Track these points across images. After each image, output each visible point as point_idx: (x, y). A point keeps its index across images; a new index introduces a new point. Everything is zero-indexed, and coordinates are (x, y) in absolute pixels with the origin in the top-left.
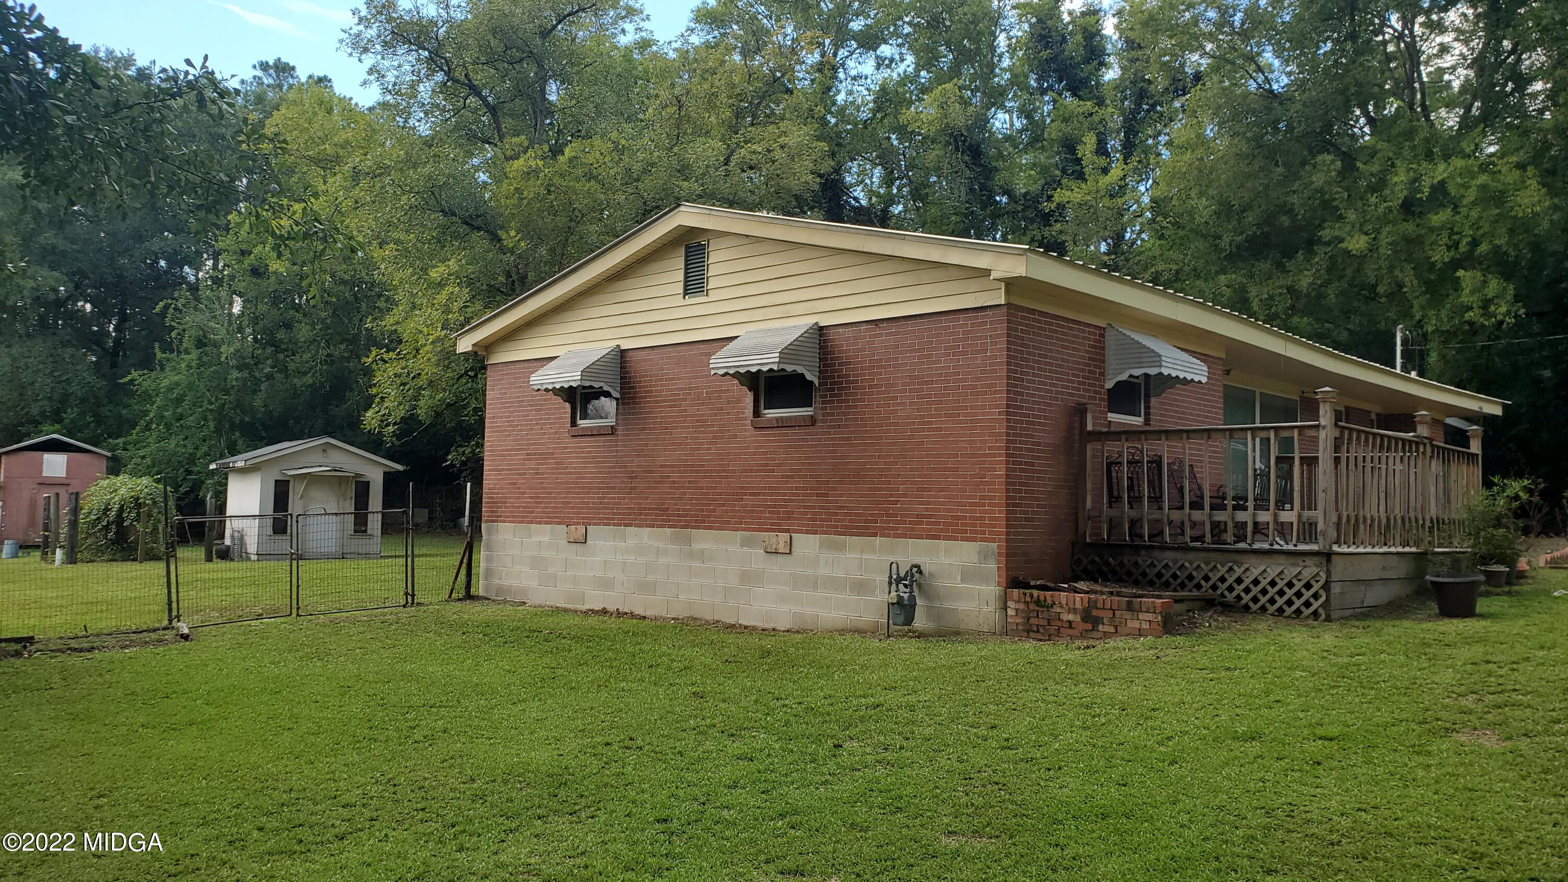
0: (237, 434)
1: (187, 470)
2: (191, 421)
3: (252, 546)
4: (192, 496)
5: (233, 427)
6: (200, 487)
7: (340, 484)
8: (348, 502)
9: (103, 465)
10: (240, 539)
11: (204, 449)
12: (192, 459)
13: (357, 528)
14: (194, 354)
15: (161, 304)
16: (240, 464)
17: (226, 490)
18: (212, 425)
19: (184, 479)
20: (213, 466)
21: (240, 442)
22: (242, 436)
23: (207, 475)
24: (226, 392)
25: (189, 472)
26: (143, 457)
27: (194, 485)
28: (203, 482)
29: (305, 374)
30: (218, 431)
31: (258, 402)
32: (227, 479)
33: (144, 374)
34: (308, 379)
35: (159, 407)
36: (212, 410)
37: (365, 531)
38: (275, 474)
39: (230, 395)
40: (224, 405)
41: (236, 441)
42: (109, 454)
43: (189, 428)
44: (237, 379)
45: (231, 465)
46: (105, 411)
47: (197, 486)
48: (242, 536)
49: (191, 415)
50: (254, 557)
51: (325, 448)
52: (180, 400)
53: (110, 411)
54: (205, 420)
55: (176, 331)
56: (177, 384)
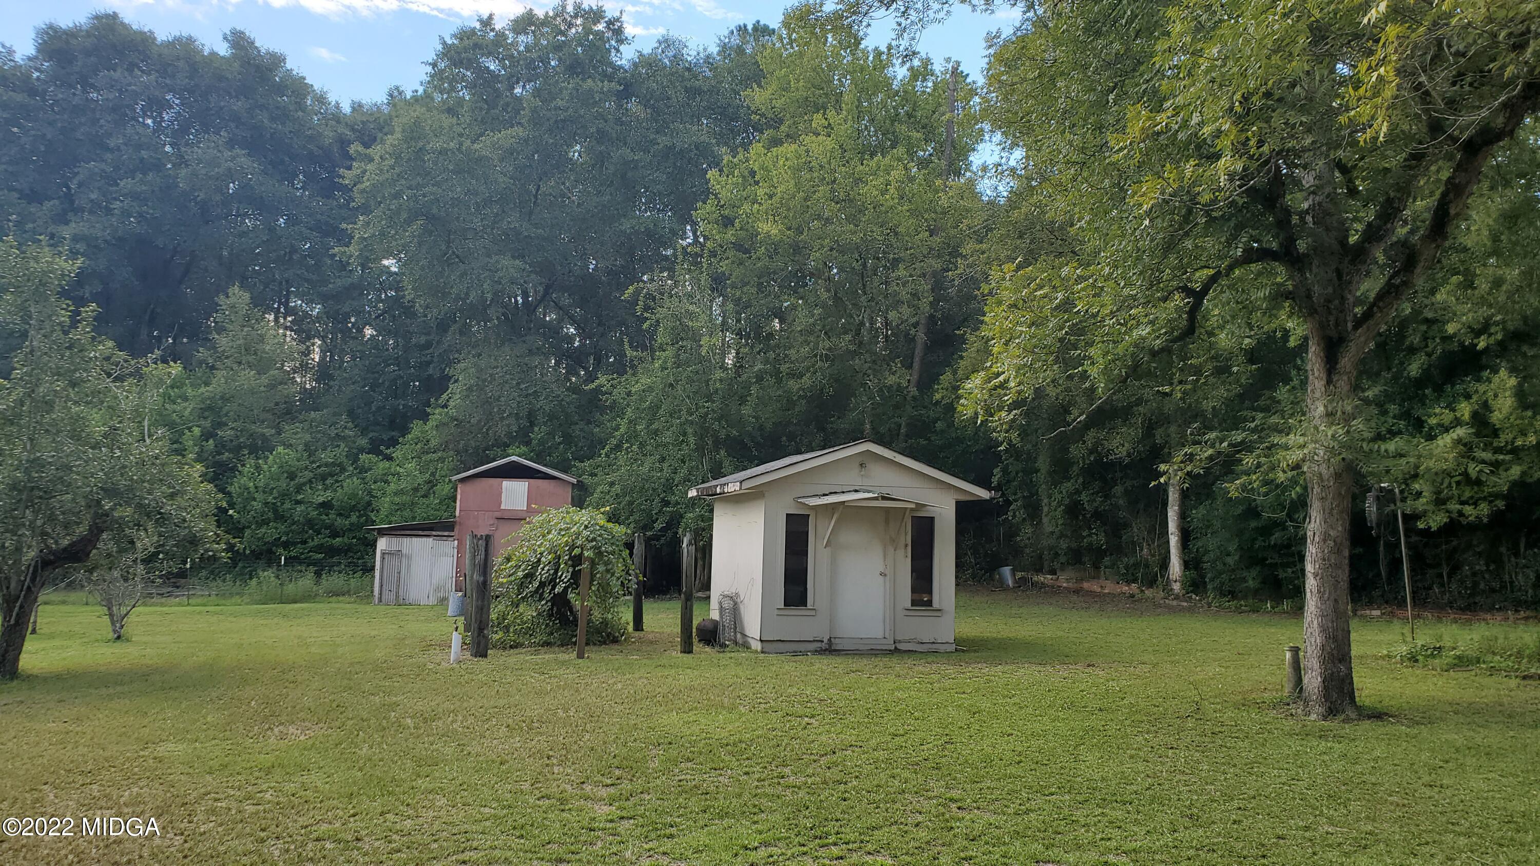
0: (722, 452)
1: (663, 500)
2: (667, 437)
3: (753, 626)
4: (670, 534)
5: (717, 443)
6: (679, 523)
7: (887, 522)
8: (901, 553)
9: (568, 493)
10: (734, 607)
11: (683, 472)
12: (669, 486)
13: (917, 597)
14: (670, 352)
15: (631, 289)
16: (733, 488)
17: (711, 527)
18: (692, 440)
19: (660, 512)
20: (692, 493)
21: (726, 463)
22: (729, 455)
23: (687, 506)
24: (709, 397)
25: (667, 503)
26: (612, 484)
27: (671, 519)
28: (682, 517)
29: (801, 376)
30: (700, 449)
31: (746, 410)
32: (712, 511)
33: (613, 379)
34: (806, 381)
35: (630, 422)
36: (692, 423)
37: (929, 603)
38: (785, 506)
39: (713, 402)
40: (707, 414)
41: (721, 463)
42: (574, 481)
43: (665, 445)
44: (721, 380)
45: (718, 490)
46: (576, 431)
47: (674, 522)
48: (736, 604)
49: (668, 429)
50: (756, 646)
51: (863, 461)
52: (655, 408)
53: (581, 430)
54: (685, 434)
55: (648, 322)
56: (650, 389)
